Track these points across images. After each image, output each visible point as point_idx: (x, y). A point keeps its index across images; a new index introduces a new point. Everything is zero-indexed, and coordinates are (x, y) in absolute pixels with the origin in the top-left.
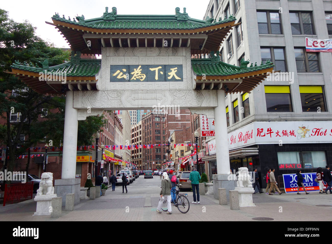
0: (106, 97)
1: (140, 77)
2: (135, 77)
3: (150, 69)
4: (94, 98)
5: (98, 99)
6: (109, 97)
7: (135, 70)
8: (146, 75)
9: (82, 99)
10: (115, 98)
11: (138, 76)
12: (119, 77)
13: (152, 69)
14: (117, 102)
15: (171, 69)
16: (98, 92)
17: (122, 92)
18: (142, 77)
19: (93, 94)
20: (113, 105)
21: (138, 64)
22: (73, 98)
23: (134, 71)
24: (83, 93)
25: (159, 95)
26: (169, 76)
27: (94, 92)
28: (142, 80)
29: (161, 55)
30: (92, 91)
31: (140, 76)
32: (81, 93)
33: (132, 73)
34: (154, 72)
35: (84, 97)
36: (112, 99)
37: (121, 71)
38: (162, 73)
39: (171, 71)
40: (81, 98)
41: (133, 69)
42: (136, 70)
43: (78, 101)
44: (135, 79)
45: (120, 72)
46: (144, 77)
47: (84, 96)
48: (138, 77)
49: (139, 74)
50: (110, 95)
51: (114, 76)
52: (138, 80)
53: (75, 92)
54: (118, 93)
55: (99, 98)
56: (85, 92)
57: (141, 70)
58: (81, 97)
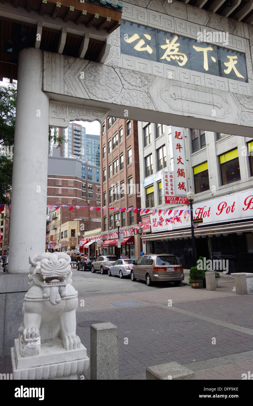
0: (118, 82)
1: (178, 58)
2: (169, 56)
3: (194, 47)
4: (92, 78)
5: (101, 82)
6: (124, 82)
7: (168, 41)
8: (189, 57)
9: (65, 74)
10: (138, 88)
11: (174, 55)
12: (138, 48)
13: (198, 49)
14: (142, 96)
15: (228, 57)
16: (101, 66)
17: (149, 77)
18: (182, 58)
19: (91, 69)
20: (135, 101)
21: (172, 32)
22: (43, 66)
23: (165, 43)
24: (66, 61)
25: (217, 99)
26: (227, 68)
27: (92, 64)
28: (181, 64)
29: (211, 25)
30: (87, 61)
31: (178, 56)
32: (60, 60)
33: (163, 47)
34: (202, 53)
35: (69, 71)
36: (131, 87)
37: (142, 37)
38: (214, 60)
39: (228, 61)
40: (62, 72)
41: (164, 39)
42: (170, 42)
43: (55, 77)
44: (168, 59)
45: (139, 37)
46: (185, 60)
47: (69, 68)
48: (173, 58)
49: (175, 52)
50: (127, 79)
51: (129, 45)
52: (174, 63)
53: (46, 54)
54: (143, 78)
55: (104, 81)
56: (71, 60)
57: (178, 45)
58: (62, 69)
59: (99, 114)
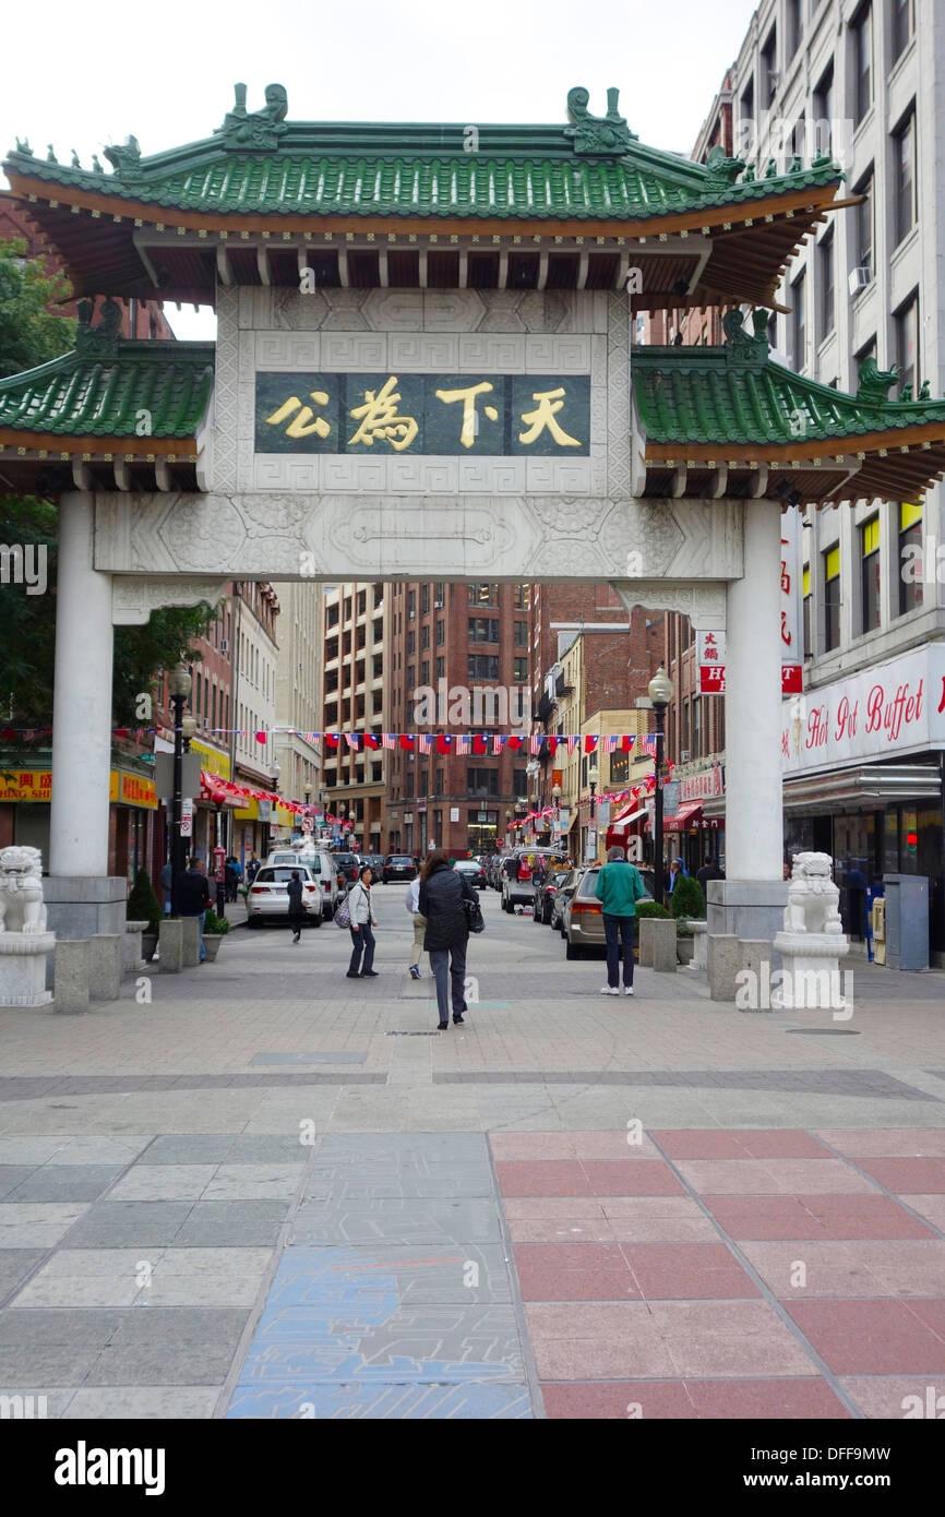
0: (237, 526)
1: (392, 432)
2: (369, 432)
3: (440, 394)
4: (185, 528)
5: (202, 532)
6: (249, 524)
7: (369, 395)
8: (421, 423)
9: (132, 529)
10: (280, 532)
11: (383, 427)
12: (296, 430)
13: (447, 396)
14: (287, 547)
15: (536, 396)
16: (203, 499)
17: (307, 501)
18: (402, 429)
19: (182, 511)
20: (271, 561)
21: (382, 371)
22: (94, 523)
23: (362, 402)
24: (136, 504)
25: (474, 520)
26: (527, 428)
27: (186, 497)
28: (399, 446)
29: (490, 326)
30: (177, 495)
31: (393, 425)
32: (125, 505)
33: (357, 413)
34: (459, 406)
35: (142, 521)
36: (265, 532)
37: (308, 402)
38: (492, 413)
39: (535, 406)
40: (128, 527)
41: (361, 394)
42: (376, 396)
43: (116, 540)
44: (369, 440)
45: (299, 404)
46: (411, 430)
47: (141, 516)
48: (380, 433)
49: (388, 419)
50: (257, 516)
51: (275, 427)
52: (382, 447)
53: (99, 498)
54: (292, 505)
55: (208, 528)
56: (145, 500)
57: (397, 397)
58: (128, 522)
59: (207, 589)
